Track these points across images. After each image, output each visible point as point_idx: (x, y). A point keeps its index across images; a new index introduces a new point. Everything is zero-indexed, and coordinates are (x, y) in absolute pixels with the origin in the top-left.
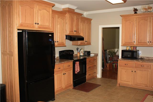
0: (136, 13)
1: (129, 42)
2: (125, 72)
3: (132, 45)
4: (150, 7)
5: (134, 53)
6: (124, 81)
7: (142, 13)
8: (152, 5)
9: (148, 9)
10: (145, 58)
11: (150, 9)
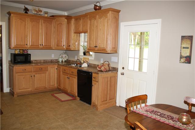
0: (26, 12)
1: (21, 45)
2: (24, 78)
3: (24, 48)
4: (40, 10)
5: (28, 57)
6: (23, 89)
7: (33, 14)
8: (41, 8)
9: (39, 12)
10: (33, 61)
11: (40, 12)
